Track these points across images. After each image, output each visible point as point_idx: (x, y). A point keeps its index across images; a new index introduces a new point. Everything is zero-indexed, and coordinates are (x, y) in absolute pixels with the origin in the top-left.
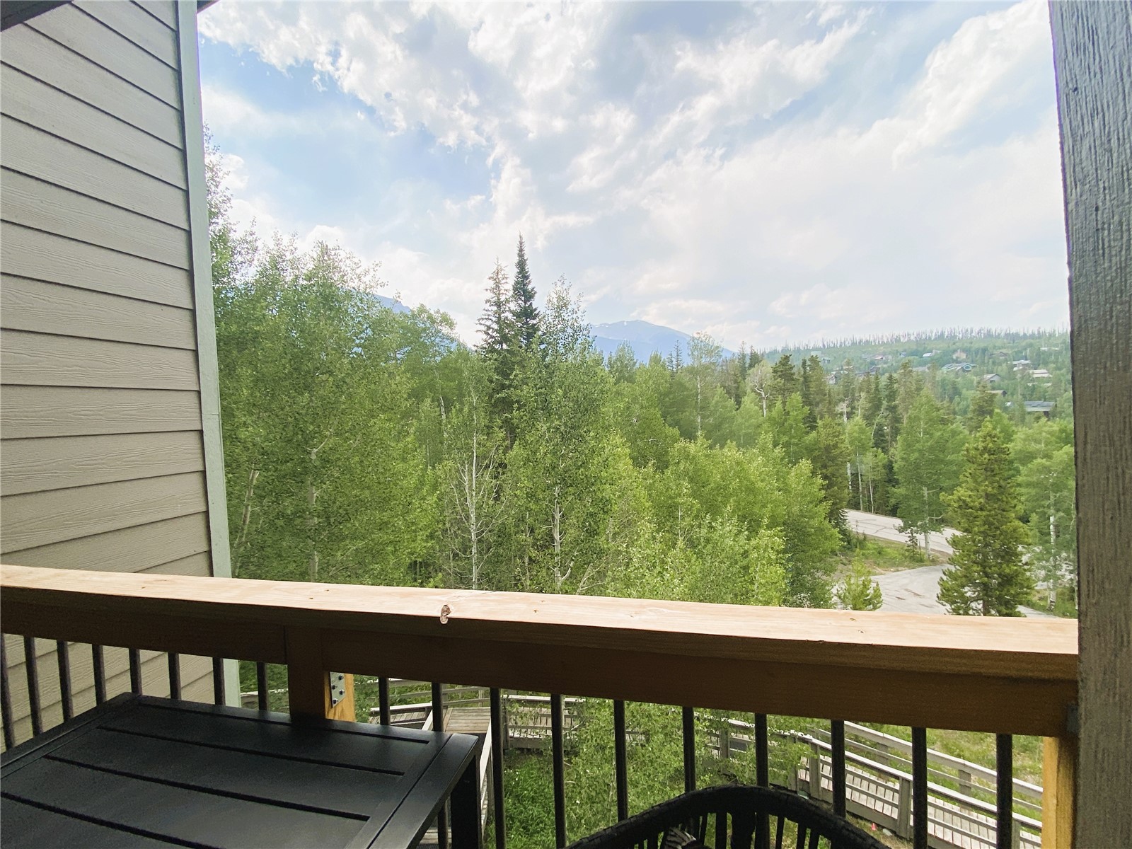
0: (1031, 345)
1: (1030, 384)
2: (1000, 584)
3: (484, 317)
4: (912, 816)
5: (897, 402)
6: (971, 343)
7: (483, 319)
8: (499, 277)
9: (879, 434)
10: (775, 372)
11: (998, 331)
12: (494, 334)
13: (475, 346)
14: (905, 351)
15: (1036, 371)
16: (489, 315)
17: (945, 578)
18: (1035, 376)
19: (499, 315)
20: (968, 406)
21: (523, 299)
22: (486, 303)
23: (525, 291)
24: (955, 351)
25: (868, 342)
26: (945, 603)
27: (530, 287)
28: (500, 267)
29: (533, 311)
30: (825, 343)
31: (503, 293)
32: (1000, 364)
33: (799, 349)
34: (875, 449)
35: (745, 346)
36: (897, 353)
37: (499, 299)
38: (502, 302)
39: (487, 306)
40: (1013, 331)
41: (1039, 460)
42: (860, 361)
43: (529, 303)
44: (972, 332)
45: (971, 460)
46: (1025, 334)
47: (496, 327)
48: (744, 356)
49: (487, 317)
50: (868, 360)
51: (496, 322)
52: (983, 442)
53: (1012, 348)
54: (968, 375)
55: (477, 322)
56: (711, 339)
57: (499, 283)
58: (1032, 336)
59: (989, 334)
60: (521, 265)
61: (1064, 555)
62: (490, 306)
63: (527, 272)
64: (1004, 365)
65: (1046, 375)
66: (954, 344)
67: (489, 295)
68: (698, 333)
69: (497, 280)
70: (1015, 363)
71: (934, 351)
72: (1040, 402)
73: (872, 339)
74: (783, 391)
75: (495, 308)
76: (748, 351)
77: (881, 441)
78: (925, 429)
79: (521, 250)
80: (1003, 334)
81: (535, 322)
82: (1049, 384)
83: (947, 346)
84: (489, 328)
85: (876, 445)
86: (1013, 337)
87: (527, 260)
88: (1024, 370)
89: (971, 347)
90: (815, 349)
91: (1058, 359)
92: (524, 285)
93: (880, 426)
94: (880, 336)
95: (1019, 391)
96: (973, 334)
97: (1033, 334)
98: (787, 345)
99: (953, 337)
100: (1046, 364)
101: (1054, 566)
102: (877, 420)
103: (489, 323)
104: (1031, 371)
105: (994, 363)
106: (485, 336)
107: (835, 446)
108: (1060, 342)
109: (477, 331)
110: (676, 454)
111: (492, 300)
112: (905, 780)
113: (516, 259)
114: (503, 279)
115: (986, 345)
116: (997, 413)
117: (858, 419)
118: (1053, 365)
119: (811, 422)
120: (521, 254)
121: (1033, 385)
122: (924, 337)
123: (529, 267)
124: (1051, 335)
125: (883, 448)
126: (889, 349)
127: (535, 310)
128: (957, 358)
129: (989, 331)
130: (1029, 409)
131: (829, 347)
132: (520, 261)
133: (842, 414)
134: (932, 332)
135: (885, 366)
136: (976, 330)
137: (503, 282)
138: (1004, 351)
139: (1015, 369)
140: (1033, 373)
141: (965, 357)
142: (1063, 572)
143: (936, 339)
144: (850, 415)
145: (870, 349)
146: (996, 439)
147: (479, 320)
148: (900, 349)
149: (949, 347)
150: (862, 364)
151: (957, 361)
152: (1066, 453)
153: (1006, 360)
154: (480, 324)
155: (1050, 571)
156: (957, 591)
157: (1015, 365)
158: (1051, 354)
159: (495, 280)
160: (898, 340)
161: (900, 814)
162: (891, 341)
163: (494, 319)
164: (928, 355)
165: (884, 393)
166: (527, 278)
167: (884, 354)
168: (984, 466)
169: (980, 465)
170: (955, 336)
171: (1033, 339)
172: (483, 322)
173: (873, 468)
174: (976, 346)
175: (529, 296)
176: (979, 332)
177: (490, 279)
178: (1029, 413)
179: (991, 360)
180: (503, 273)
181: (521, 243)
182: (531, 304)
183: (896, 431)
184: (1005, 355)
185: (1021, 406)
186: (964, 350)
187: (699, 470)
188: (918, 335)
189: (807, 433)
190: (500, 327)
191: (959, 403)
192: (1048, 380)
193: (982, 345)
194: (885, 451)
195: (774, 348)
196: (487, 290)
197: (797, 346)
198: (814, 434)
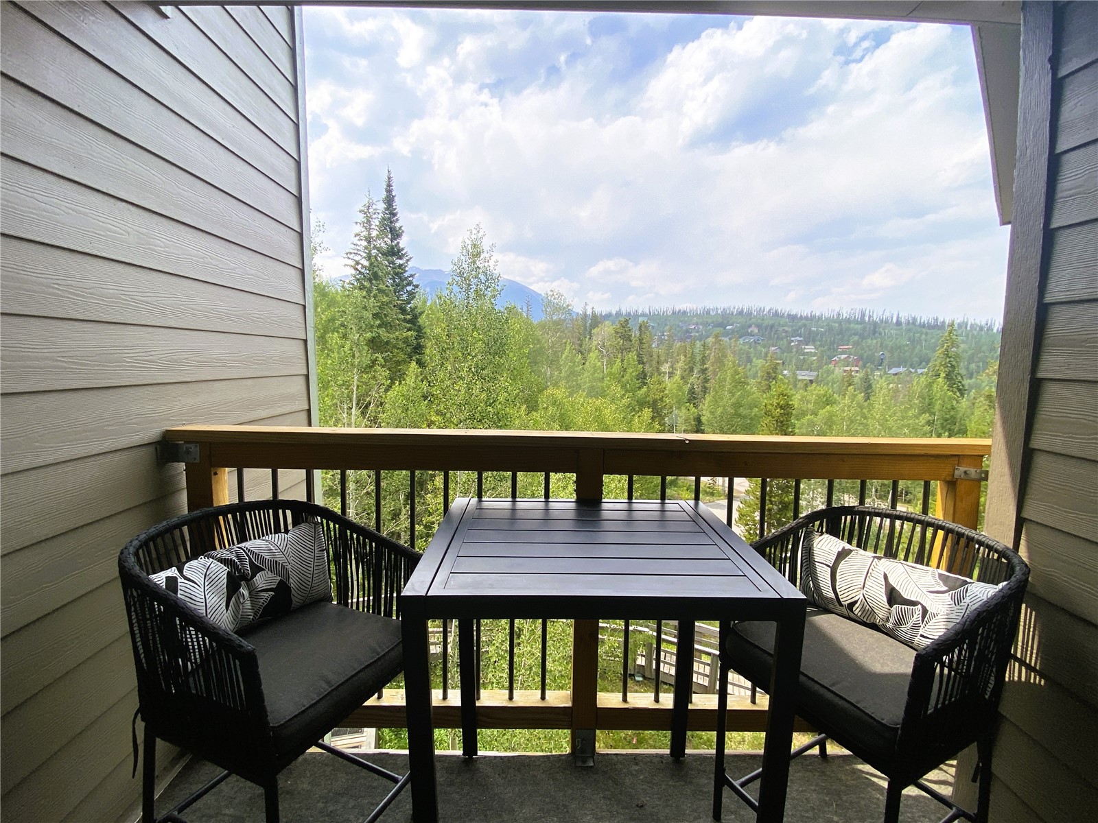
0: (805, 325)
1: (802, 357)
2: (780, 510)
3: (353, 251)
4: (718, 682)
5: (708, 366)
6: (763, 320)
7: (351, 253)
8: (370, 211)
9: (692, 392)
10: (617, 333)
11: (783, 311)
12: (362, 271)
13: (341, 280)
14: (713, 322)
15: (807, 347)
16: (358, 250)
17: (741, 506)
18: (806, 351)
19: (370, 251)
20: (757, 372)
21: (390, 236)
22: (355, 236)
23: (392, 230)
24: (750, 326)
25: (685, 312)
26: (740, 525)
27: (397, 225)
28: (371, 201)
29: (399, 251)
30: (651, 311)
31: (373, 229)
32: (782, 339)
33: (629, 313)
34: (688, 404)
35: (587, 307)
36: (706, 324)
37: (370, 234)
38: (373, 237)
39: (356, 240)
40: (794, 312)
41: (809, 417)
42: (678, 329)
43: (396, 242)
44: (764, 311)
45: (768, 413)
46: (801, 316)
47: (366, 263)
48: (586, 315)
49: (356, 252)
50: (684, 328)
51: (365, 258)
52: (777, 399)
53: (792, 326)
54: (759, 347)
55: (345, 256)
56: (563, 298)
57: (370, 217)
58: (806, 318)
59: (776, 314)
60: (389, 200)
61: (820, 490)
62: (359, 240)
63: (395, 209)
64: (785, 340)
65: (813, 351)
66: (750, 319)
67: (358, 229)
68: (552, 291)
69: (367, 212)
70: (792, 339)
71: (735, 324)
72: (807, 372)
73: (688, 310)
74: (622, 350)
75: (364, 243)
76: (589, 312)
77: (693, 398)
78: (729, 389)
79: (389, 185)
80: (786, 314)
81: (401, 262)
82: (815, 358)
83: (745, 320)
84: (358, 263)
85: (689, 401)
86: (792, 318)
87: (395, 196)
88: (799, 345)
89: (762, 324)
90: (643, 315)
91: (822, 338)
92: (391, 222)
93: (692, 385)
94: (695, 309)
95: (794, 361)
96: (765, 313)
97: (807, 316)
98: (620, 310)
99: (750, 314)
100: (814, 341)
101: (812, 499)
102: (691, 380)
103: (358, 258)
104: (803, 347)
105: (778, 338)
106: (354, 272)
107: (661, 399)
108: (825, 324)
109: (345, 265)
110: (545, 400)
111: (362, 234)
112: (714, 655)
113: (384, 194)
114: (375, 213)
115: (773, 322)
116: (781, 379)
117: (677, 378)
118: (818, 343)
119: (643, 377)
120: (389, 189)
121: (804, 358)
122: (728, 312)
123: (398, 204)
124: (820, 318)
125: (694, 404)
126: (701, 320)
127: (403, 249)
128: (751, 331)
129: (776, 311)
130: (800, 378)
131: (654, 314)
132: (387, 196)
133: (664, 373)
134: (734, 308)
135: (697, 334)
136: (767, 309)
137: (374, 216)
138: (786, 328)
139: (792, 344)
140: (805, 348)
141: (757, 331)
142: (818, 502)
143: (736, 315)
144: (671, 375)
145: (686, 319)
146: (786, 397)
147: (347, 254)
148: (710, 321)
149: (746, 322)
150: (679, 331)
151: (751, 335)
152: (828, 411)
153: (787, 336)
154: (349, 258)
155: (809, 502)
156: (749, 516)
157: (793, 341)
158: (817, 335)
159: (365, 213)
160: (708, 312)
161: (710, 682)
162: (703, 312)
163: (365, 255)
164: (731, 327)
165: (698, 358)
166: (395, 215)
167: (697, 324)
168: (776, 418)
169: (773, 418)
170: (751, 313)
171: (807, 320)
172: (351, 256)
173: (686, 420)
174: (766, 323)
175: (396, 234)
176: (769, 311)
177: (360, 212)
178: (800, 380)
179: (776, 336)
180: (374, 207)
181: (389, 178)
182: (398, 243)
183: (705, 390)
184: (786, 332)
185: (794, 374)
186: (758, 326)
187: (563, 414)
188: (724, 309)
189: (639, 388)
190: (371, 264)
191: (750, 369)
192: (815, 355)
193: (771, 322)
194: (696, 406)
195: (609, 310)
196: (356, 223)
197: (628, 311)
198: (644, 389)
